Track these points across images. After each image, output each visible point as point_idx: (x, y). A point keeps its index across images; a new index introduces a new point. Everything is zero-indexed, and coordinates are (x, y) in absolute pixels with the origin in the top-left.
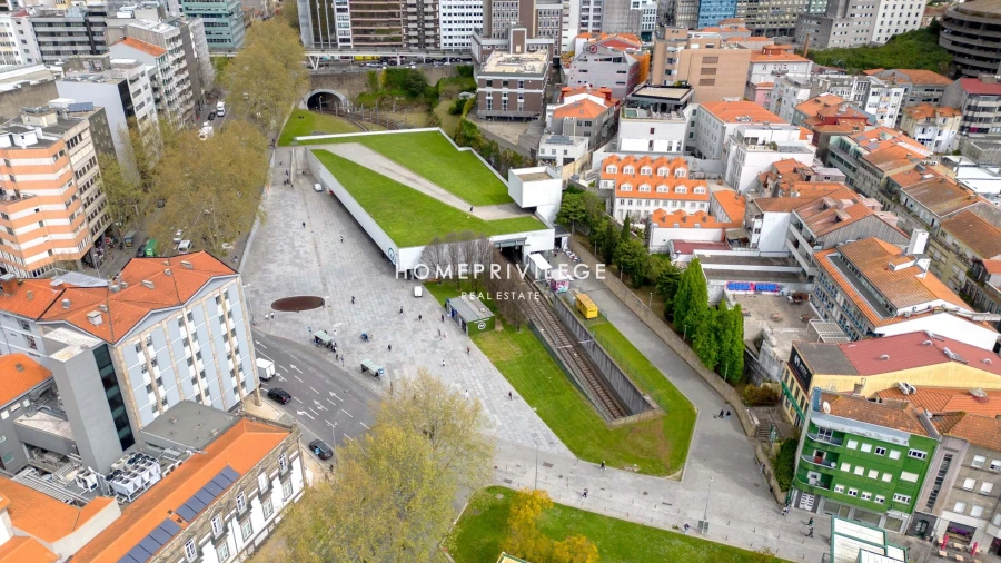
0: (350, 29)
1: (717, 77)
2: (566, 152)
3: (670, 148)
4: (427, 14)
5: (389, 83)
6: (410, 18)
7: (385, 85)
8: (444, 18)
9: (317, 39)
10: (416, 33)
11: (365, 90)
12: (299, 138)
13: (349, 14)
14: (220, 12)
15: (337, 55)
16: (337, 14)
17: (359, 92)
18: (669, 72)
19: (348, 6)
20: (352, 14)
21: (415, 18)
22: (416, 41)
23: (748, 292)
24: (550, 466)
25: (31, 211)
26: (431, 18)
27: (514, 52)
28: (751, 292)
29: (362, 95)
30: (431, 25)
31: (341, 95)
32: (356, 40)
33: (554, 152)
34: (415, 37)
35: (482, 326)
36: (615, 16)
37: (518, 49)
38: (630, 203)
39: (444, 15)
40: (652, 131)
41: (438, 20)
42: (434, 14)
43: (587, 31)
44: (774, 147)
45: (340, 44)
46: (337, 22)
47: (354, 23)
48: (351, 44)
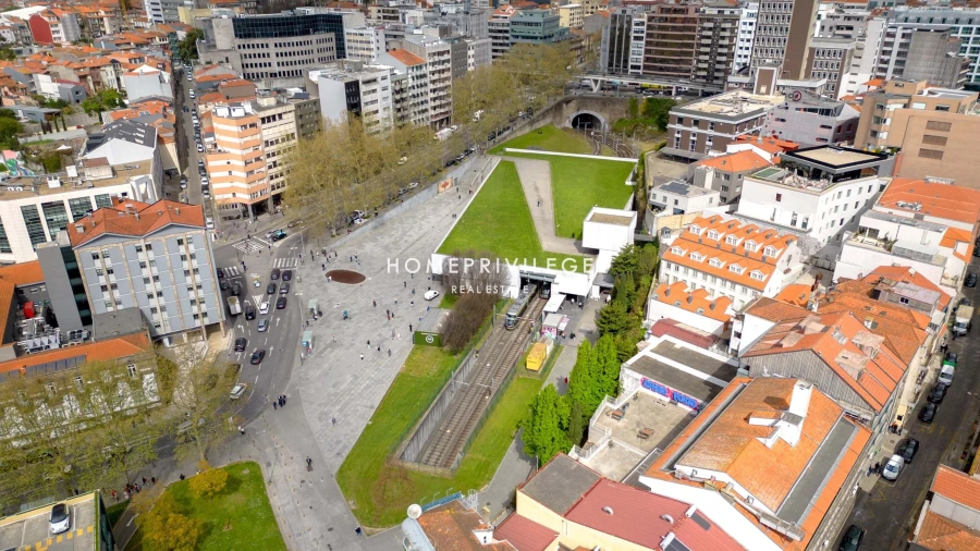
0: (642, 57)
1: (947, 149)
2: (676, 202)
3: (794, 223)
4: (721, 46)
5: (648, 112)
6: (703, 49)
7: (644, 113)
8: (739, 52)
9: (610, 64)
10: (706, 66)
11: (625, 115)
12: (508, 150)
13: (643, 42)
14: (537, 34)
15: (626, 81)
16: (632, 41)
17: (619, 117)
18: (875, 134)
19: (644, 35)
20: (647, 42)
21: (708, 50)
22: (704, 73)
23: (663, 398)
24: (310, 468)
25: (225, 162)
26: (725, 51)
27: (758, 92)
28: (667, 400)
29: (621, 120)
30: (724, 59)
31: (602, 118)
32: (645, 67)
33: (665, 199)
34: (704, 69)
35: (430, 339)
36: (921, 63)
37: (763, 89)
38: (677, 269)
39: (741, 48)
40: (779, 197)
41: (733, 54)
42: (729, 47)
43: (884, 78)
44: (888, 245)
45: (630, 70)
46: (631, 49)
47: (647, 51)
48: (641, 71)
